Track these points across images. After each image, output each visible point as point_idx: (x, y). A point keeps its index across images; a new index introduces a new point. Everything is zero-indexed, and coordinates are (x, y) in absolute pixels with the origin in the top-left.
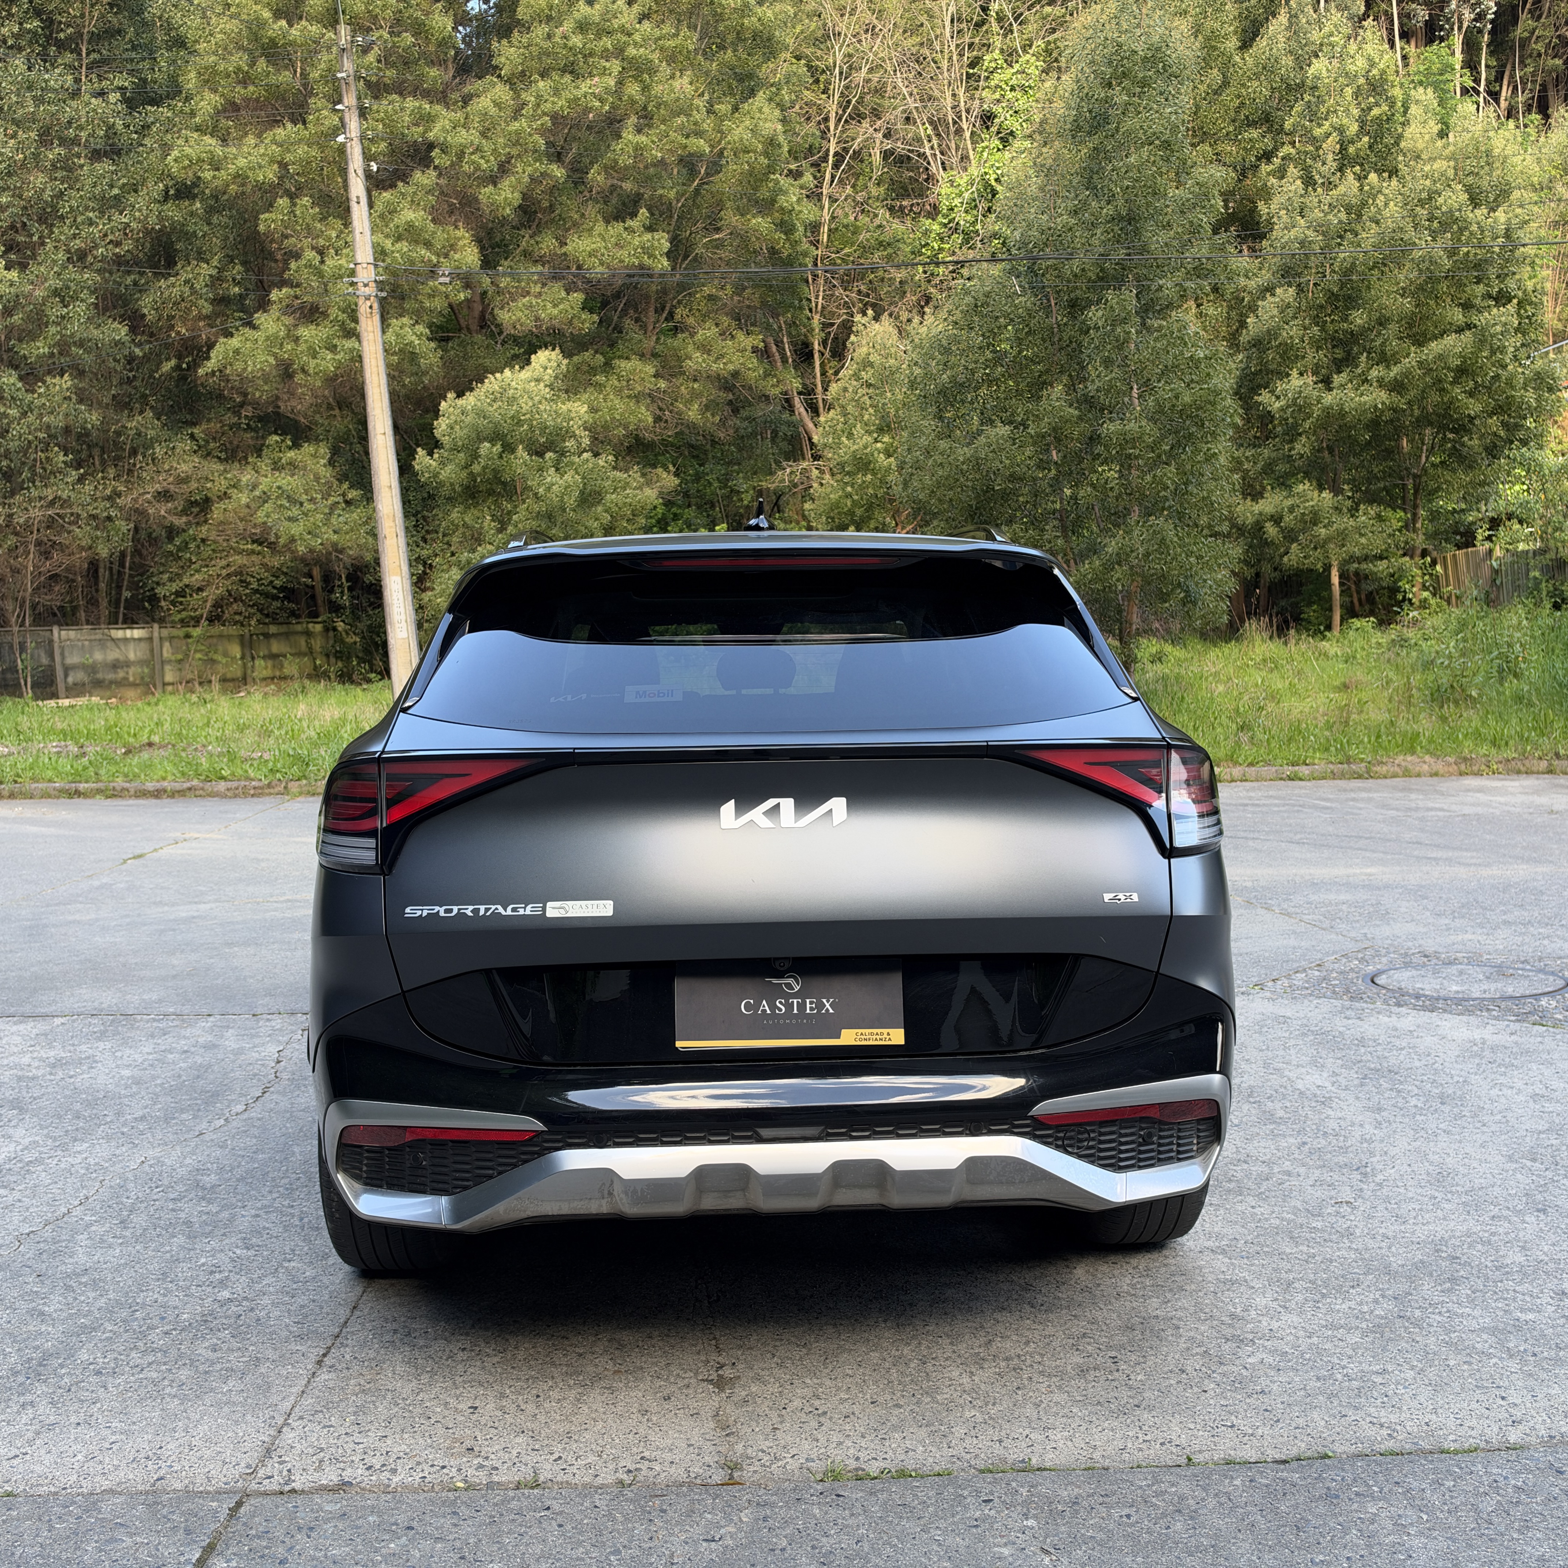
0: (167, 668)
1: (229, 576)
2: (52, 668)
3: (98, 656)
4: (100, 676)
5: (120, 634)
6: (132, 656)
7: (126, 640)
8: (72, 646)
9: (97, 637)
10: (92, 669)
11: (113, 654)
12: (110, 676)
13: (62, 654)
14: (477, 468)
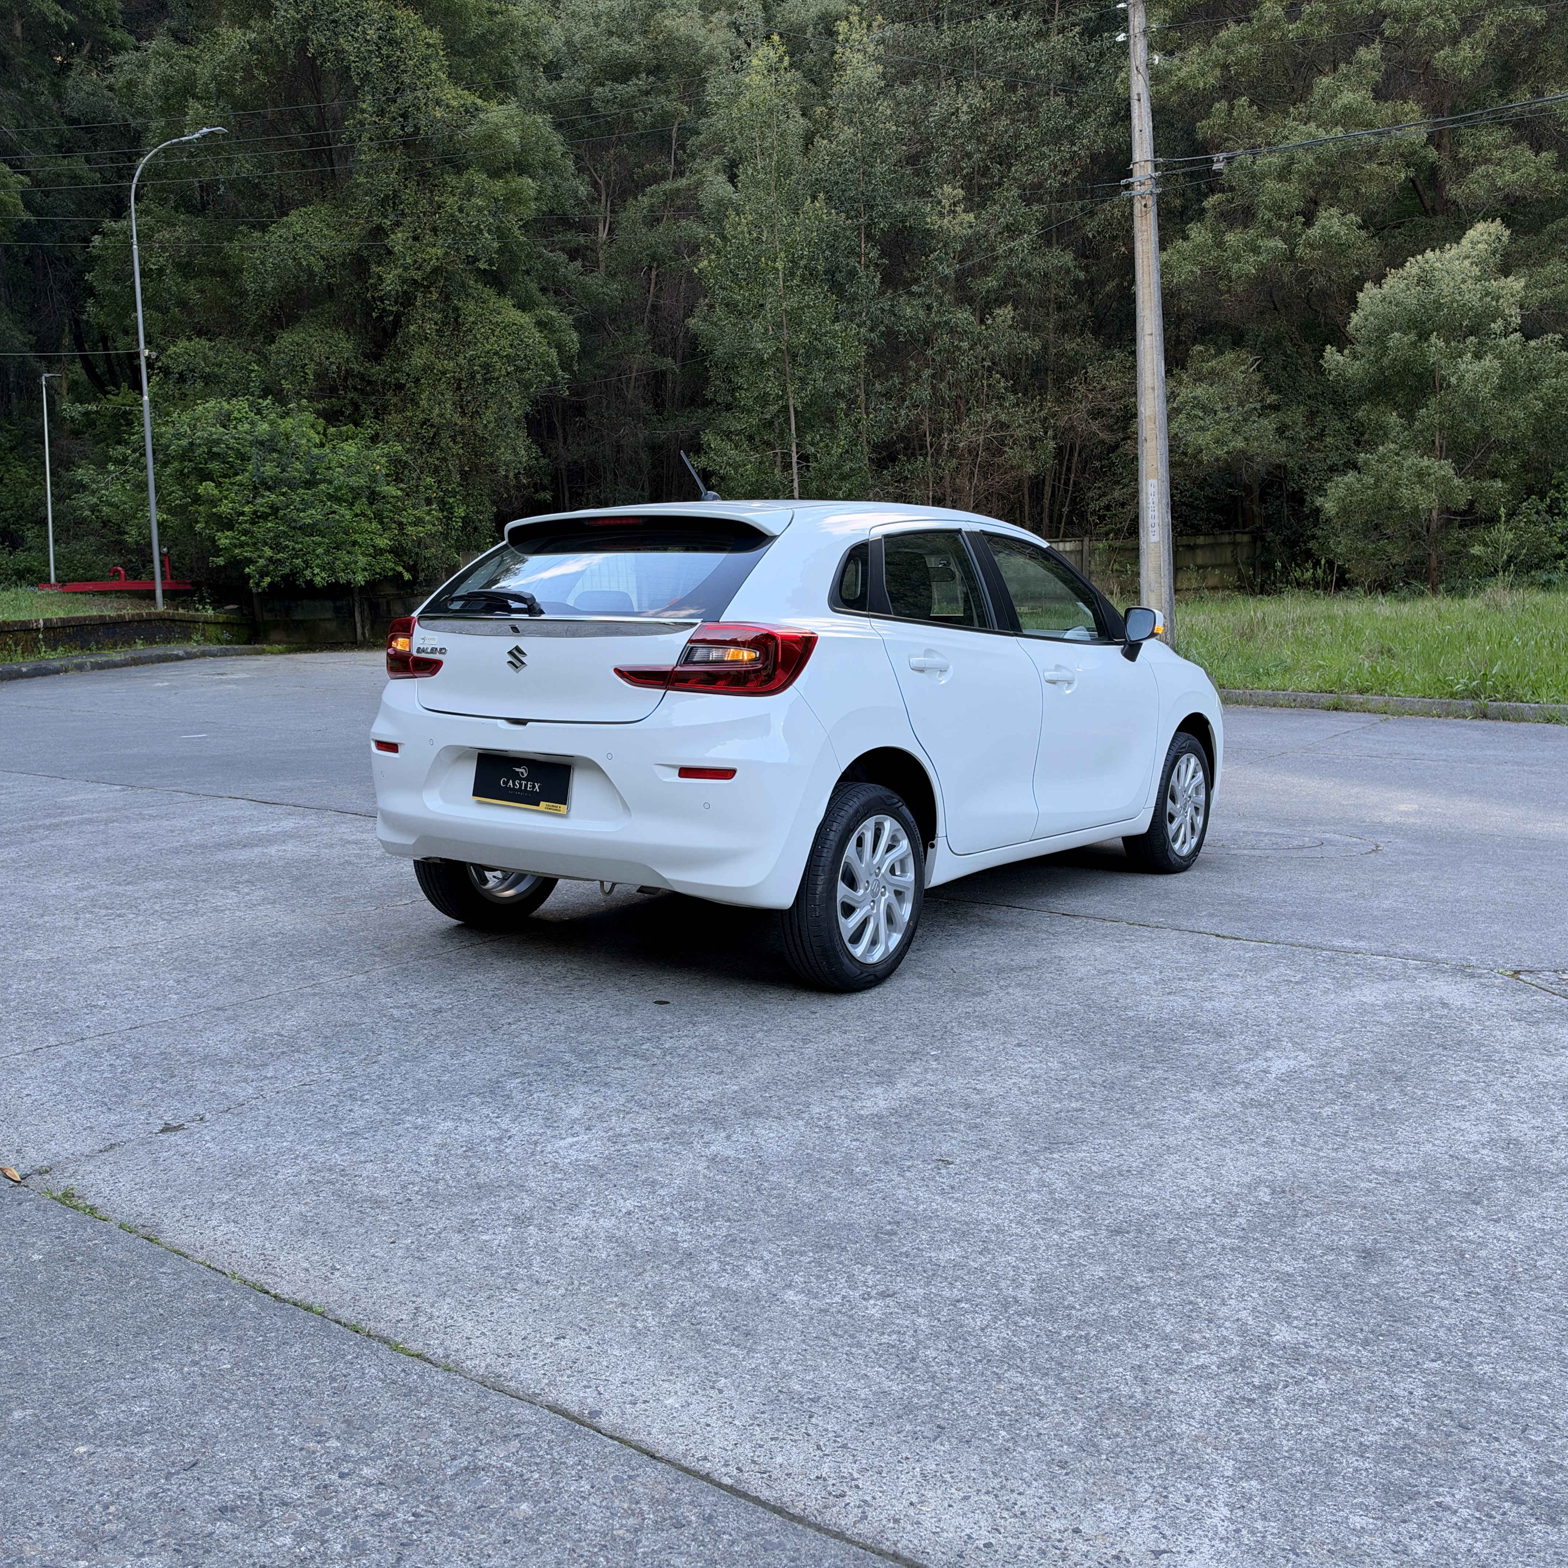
14: (1386, 361)
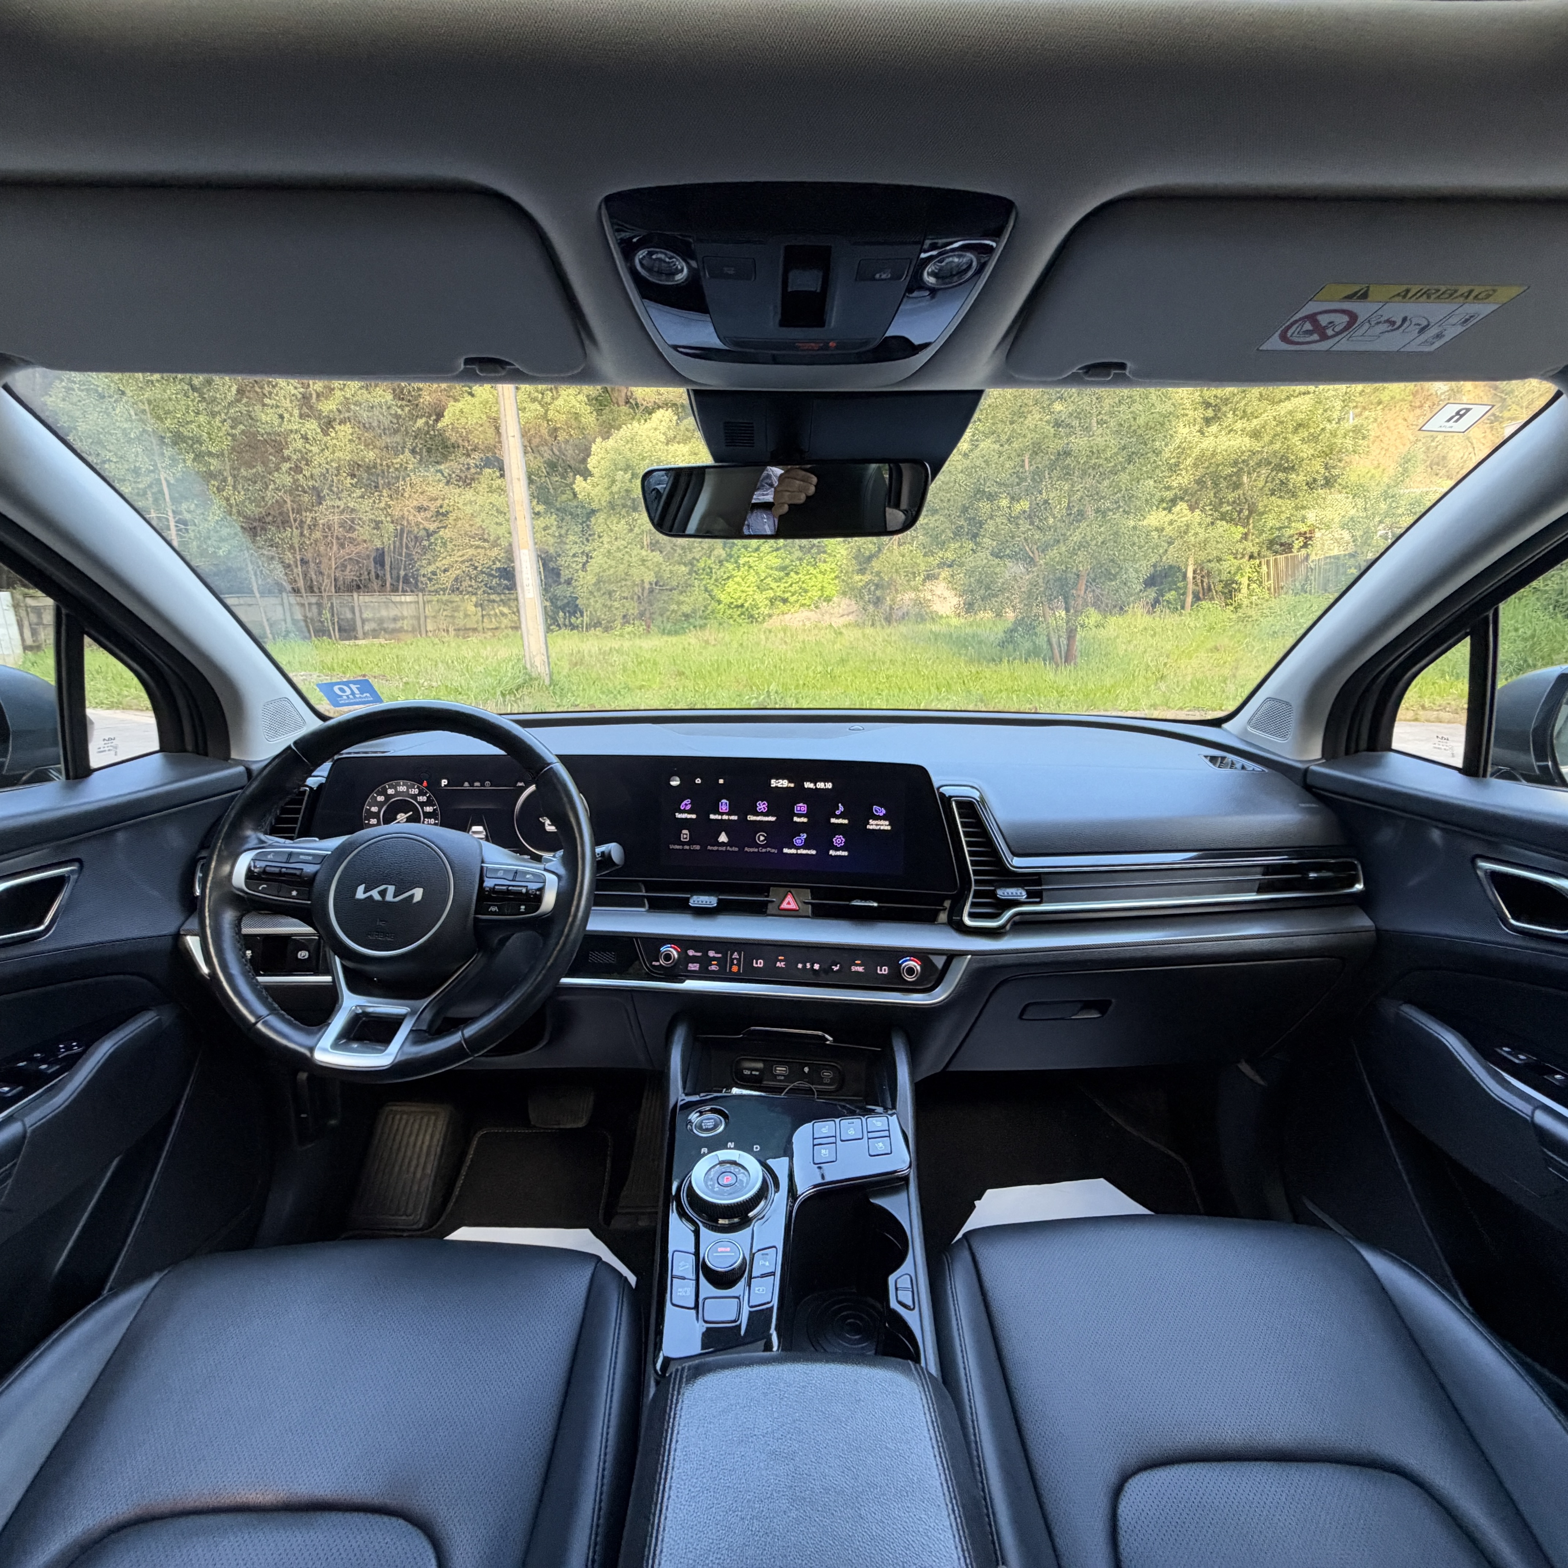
0: (428, 621)
1: (463, 562)
2: (354, 620)
3: (384, 613)
4: (385, 625)
5: (397, 599)
6: (405, 613)
7: (401, 603)
8: (366, 607)
9: (385, 600)
10: (381, 621)
11: (394, 612)
12: (392, 626)
13: (360, 611)
14: (615, 489)
